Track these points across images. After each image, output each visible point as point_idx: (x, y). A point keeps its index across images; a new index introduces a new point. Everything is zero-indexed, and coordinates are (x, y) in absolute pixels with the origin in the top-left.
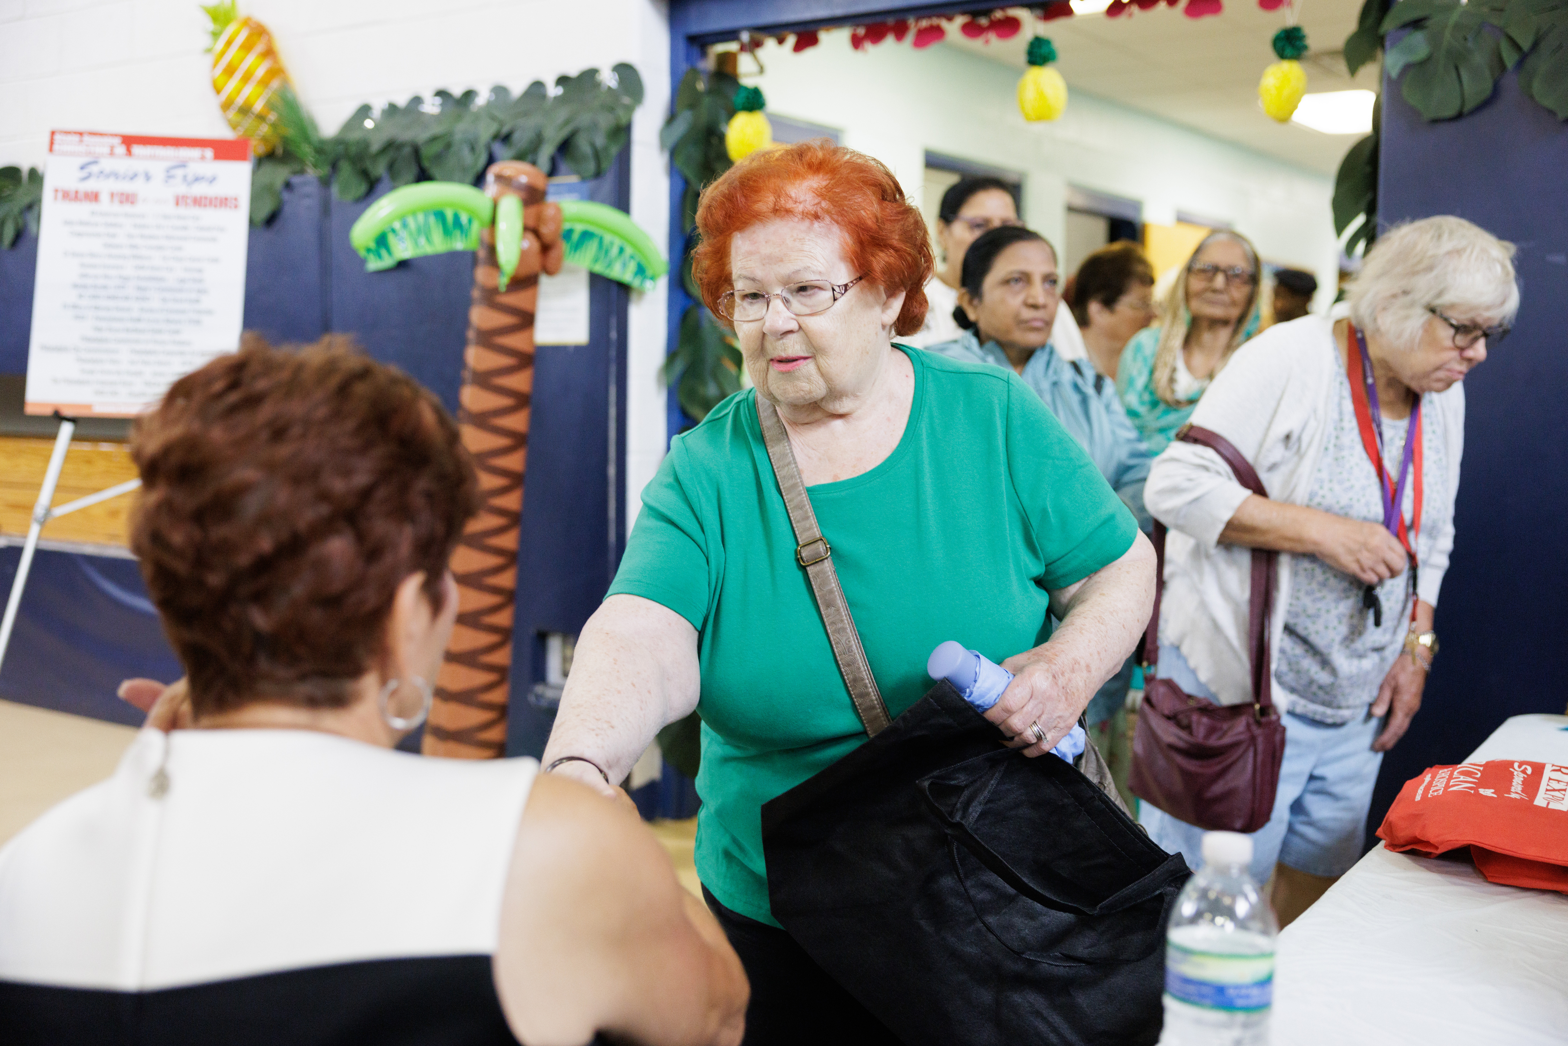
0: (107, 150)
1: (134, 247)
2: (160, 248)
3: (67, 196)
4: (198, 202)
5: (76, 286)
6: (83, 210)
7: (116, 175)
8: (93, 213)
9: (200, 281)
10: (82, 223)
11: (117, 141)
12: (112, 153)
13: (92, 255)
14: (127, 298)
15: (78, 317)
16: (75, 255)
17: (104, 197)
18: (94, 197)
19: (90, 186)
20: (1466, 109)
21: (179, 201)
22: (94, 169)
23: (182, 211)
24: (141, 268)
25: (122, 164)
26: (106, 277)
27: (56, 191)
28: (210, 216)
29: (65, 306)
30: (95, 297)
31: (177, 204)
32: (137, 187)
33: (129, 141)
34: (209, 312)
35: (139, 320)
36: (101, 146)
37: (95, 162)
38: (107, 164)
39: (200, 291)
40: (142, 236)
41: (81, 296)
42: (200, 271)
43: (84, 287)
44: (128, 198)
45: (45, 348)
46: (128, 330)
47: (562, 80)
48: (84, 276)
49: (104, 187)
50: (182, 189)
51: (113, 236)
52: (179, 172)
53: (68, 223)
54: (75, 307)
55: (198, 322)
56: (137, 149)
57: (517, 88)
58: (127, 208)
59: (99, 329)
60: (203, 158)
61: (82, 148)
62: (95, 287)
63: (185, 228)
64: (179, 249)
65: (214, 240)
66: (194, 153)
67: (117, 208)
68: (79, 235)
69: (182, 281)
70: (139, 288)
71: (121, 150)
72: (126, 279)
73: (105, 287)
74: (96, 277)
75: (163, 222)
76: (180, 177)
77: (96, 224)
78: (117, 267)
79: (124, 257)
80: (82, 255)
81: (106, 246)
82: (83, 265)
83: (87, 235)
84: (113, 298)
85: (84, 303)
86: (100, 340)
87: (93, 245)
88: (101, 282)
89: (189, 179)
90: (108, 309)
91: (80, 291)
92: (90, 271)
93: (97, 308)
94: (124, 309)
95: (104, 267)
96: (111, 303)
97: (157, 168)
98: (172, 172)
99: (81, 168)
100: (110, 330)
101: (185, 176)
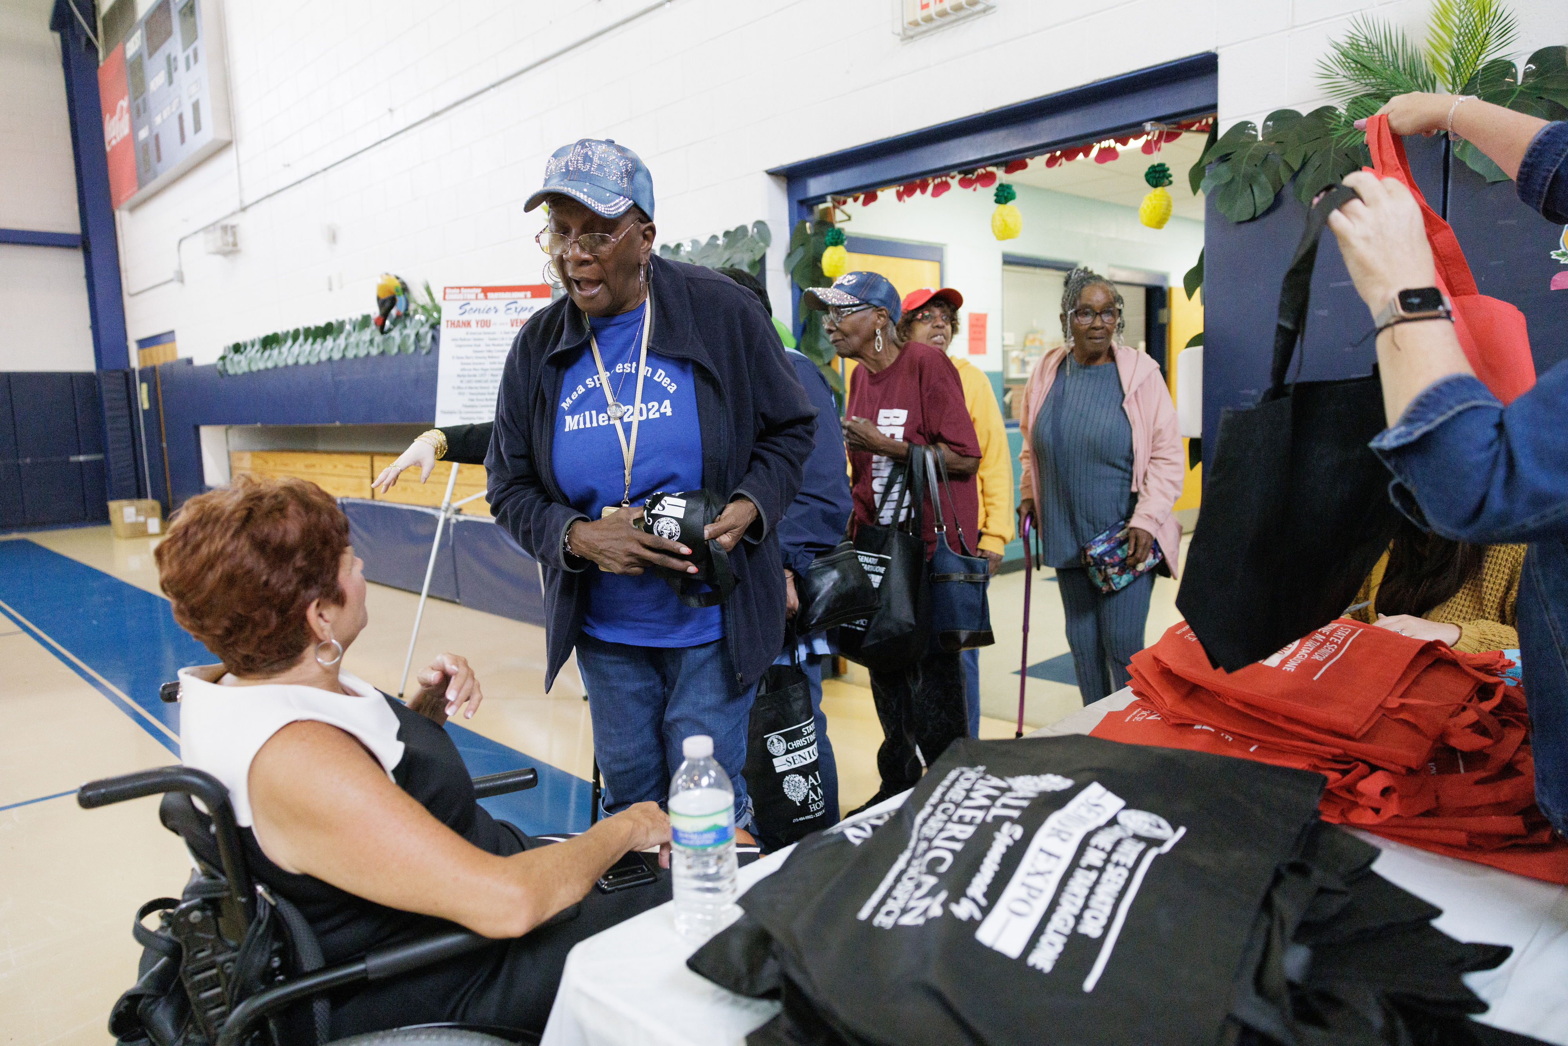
0: (474, 296)
1: (490, 351)
3: (453, 324)
5: (459, 376)
6: (461, 332)
7: (478, 310)
8: (467, 333)
10: (461, 339)
11: (480, 290)
12: (477, 299)
13: (468, 358)
14: (486, 381)
15: (460, 394)
16: (458, 358)
17: (473, 324)
18: (468, 324)
19: (465, 317)
20: (1258, 213)
21: (513, 323)
22: (468, 307)
24: (494, 363)
25: (482, 304)
26: (475, 369)
27: (448, 322)
29: (454, 388)
30: (469, 382)
32: (491, 316)
33: (486, 290)
36: (470, 294)
37: (468, 304)
38: (474, 304)
40: (494, 345)
41: (462, 381)
43: (464, 376)
44: (486, 324)
45: (444, 412)
47: (727, 234)
48: (464, 370)
49: (473, 317)
50: (515, 316)
51: (479, 346)
52: (513, 306)
53: (454, 340)
54: (459, 388)
56: (490, 295)
57: (704, 240)
58: (485, 329)
59: (472, 400)
60: (526, 297)
61: (460, 296)
62: (470, 376)
66: (521, 294)
67: (480, 329)
68: (461, 346)
70: (492, 375)
71: (481, 296)
72: (486, 370)
73: (475, 376)
74: (470, 370)
75: (505, 336)
76: (514, 309)
77: (469, 340)
78: (480, 364)
79: (485, 358)
80: (462, 358)
81: (475, 352)
82: (462, 364)
83: (464, 346)
84: (479, 381)
85: (463, 385)
86: (472, 406)
87: (468, 352)
88: (472, 373)
89: (518, 310)
90: (476, 388)
91: (462, 378)
92: (466, 367)
93: (471, 388)
94: (485, 388)
95: (474, 364)
96: (478, 385)
97: (501, 305)
98: (509, 307)
99: (461, 308)
100: (477, 400)
101: (516, 308)
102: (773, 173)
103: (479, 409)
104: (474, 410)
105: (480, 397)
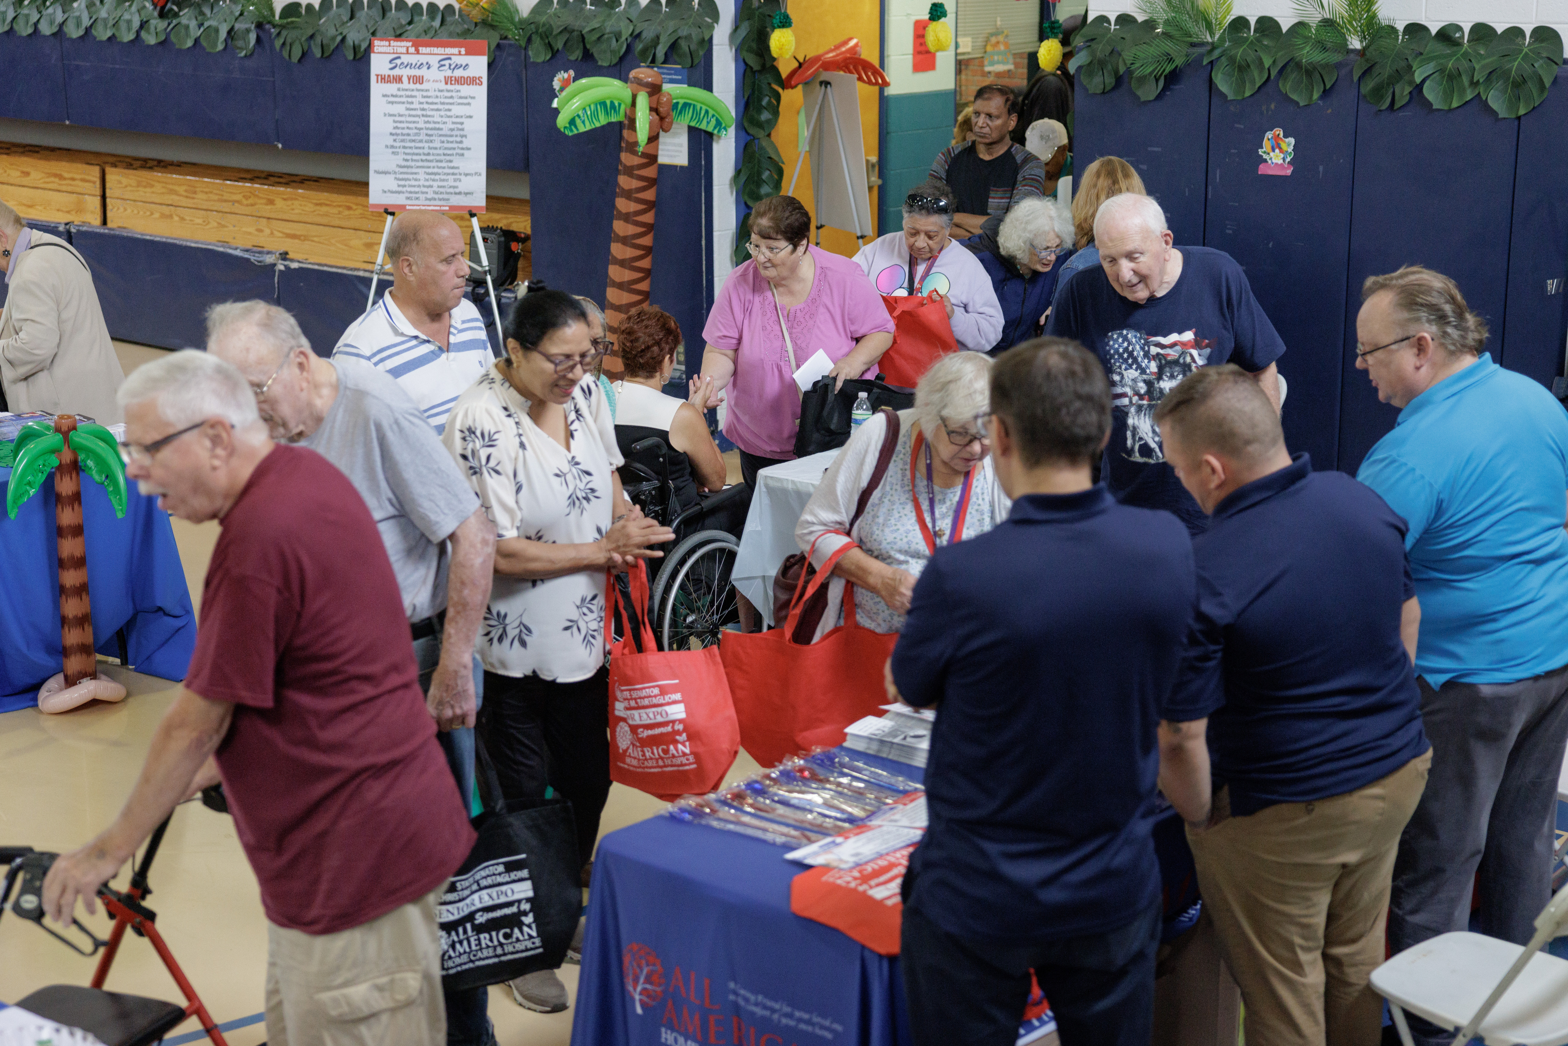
0: (404, 50)
1: (423, 109)
2: (438, 110)
3: (384, 79)
4: (459, 81)
5: (391, 134)
6: (392, 88)
7: (409, 65)
8: (399, 90)
9: (463, 130)
10: (392, 96)
11: (409, 43)
12: (408, 53)
13: (400, 115)
14: (421, 141)
15: (393, 153)
16: (390, 115)
17: (405, 79)
18: (399, 79)
19: (397, 72)
21: (448, 80)
22: (398, 62)
23: (449, 87)
24: (428, 122)
25: (413, 58)
26: (408, 128)
27: (377, 76)
28: (466, 90)
29: (387, 146)
30: (403, 141)
31: (446, 83)
32: (422, 71)
33: (417, 44)
34: (469, 149)
35: (429, 154)
36: (401, 48)
37: (399, 58)
38: (405, 59)
39: (462, 136)
40: (427, 103)
41: (395, 140)
42: (462, 123)
43: (397, 135)
44: (419, 80)
45: (377, 172)
46: (422, 160)
48: (396, 128)
49: (405, 72)
50: (449, 73)
51: (412, 103)
52: (447, 62)
53: (384, 96)
54: (392, 147)
55: (463, 155)
56: (422, 49)
58: (418, 86)
59: (407, 160)
60: (460, 54)
61: (390, 49)
62: (403, 135)
63: (452, 97)
64: (450, 110)
65: (469, 104)
66: (455, 50)
67: (412, 86)
68: (392, 103)
69: (452, 130)
70: (427, 135)
71: (413, 50)
72: (420, 129)
73: (408, 135)
74: (403, 128)
75: (439, 94)
76: (447, 66)
77: (401, 96)
78: (414, 122)
79: (418, 116)
80: (395, 116)
81: (408, 109)
82: (395, 122)
83: (396, 102)
84: (414, 141)
85: (397, 144)
86: (408, 167)
87: (400, 109)
88: (406, 131)
89: (452, 67)
90: (411, 148)
91: (395, 137)
92: (399, 125)
93: (404, 147)
94: (420, 148)
95: (407, 122)
96: (412, 144)
97: (434, 61)
98: (443, 63)
99: (391, 62)
100: (412, 160)
101: (450, 65)
103: (414, 170)
104: (410, 170)
105: (415, 157)
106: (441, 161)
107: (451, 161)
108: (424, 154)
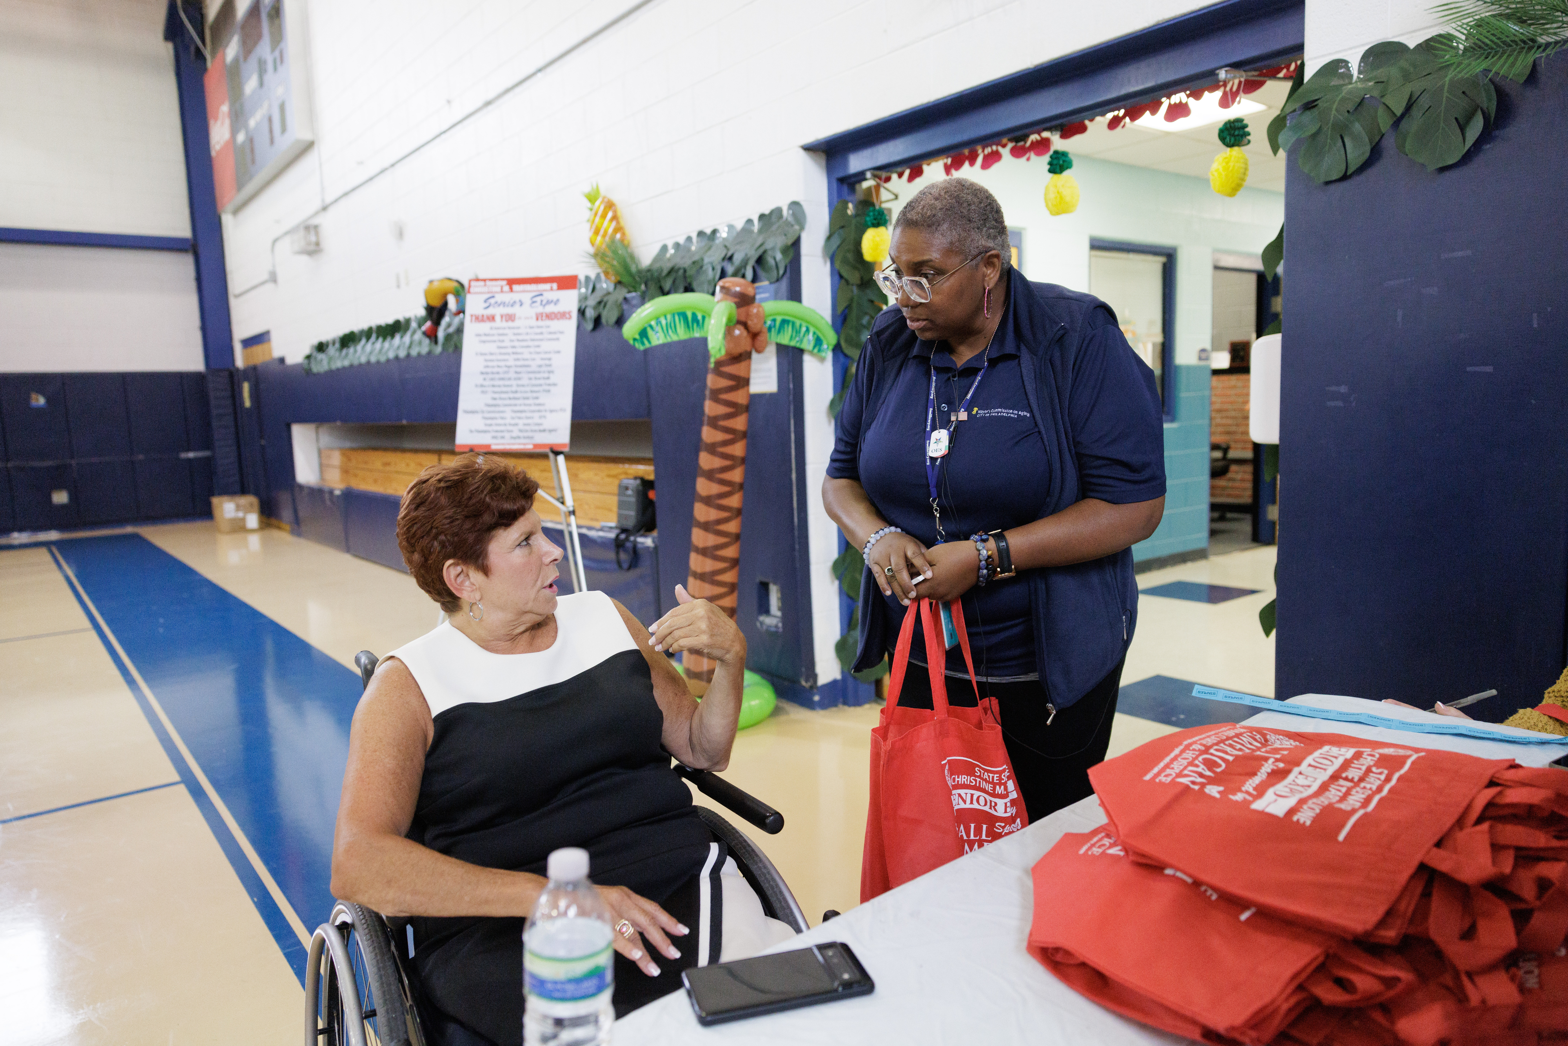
0: (499, 289)
1: (514, 347)
2: (528, 347)
3: (478, 319)
4: (549, 316)
5: (482, 373)
6: (485, 327)
7: (504, 304)
8: (491, 328)
9: (550, 365)
10: (486, 335)
11: (504, 283)
12: (502, 291)
13: (491, 354)
14: (510, 379)
15: (483, 392)
16: (482, 354)
17: (498, 318)
18: (492, 318)
19: (490, 311)
20: (1351, 171)
21: (539, 317)
22: (492, 301)
23: (540, 323)
24: (518, 360)
25: (507, 297)
26: (499, 366)
27: (472, 316)
28: (555, 325)
29: (477, 386)
30: (492, 379)
31: (537, 319)
32: (516, 310)
33: (511, 282)
34: (555, 385)
35: (516, 392)
36: (495, 287)
37: (493, 297)
38: (499, 298)
39: (549, 372)
40: (518, 340)
41: (485, 379)
42: (550, 359)
43: (487, 373)
44: (510, 318)
45: (466, 412)
46: (510, 399)
47: (762, 217)
48: (487, 367)
49: (497, 311)
50: (540, 309)
51: (503, 341)
52: (538, 299)
53: (478, 335)
54: (482, 386)
55: (549, 391)
56: (516, 287)
57: (739, 225)
58: (510, 324)
59: (495, 399)
60: (552, 289)
61: (485, 289)
62: (493, 373)
63: (541, 333)
64: (538, 346)
65: (558, 339)
66: (547, 286)
67: (504, 324)
68: (484, 342)
69: (540, 366)
70: (516, 372)
71: (507, 288)
72: (509, 367)
73: (498, 373)
74: (493, 367)
75: (529, 331)
76: (539, 302)
77: (493, 335)
78: (504, 360)
79: (508, 354)
80: (485, 354)
81: (499, 347)
82: (486, 360)
83: (489, 341)
84: (502, 379)
85: (486, 383)
86: (495, 406)
87: (491, 347)
88: (496, 370)
89: (544, 303)
90: (499, 386)
91: (485, 376)
92: (490, 364)
93: (493, 386)
94: (508, 386)
95: (498, 360)
96: (501, 383)
97: (526, 298)
98: (535, 299)
99: (485, 301)
100: (501, 399)
101: (542, 301)
102: (809, 149)
103: (501, 409)
104: (497, 409)
105: (503, 396)
106: (527, 398)
107: (537, 398)
108: (513, 392)
